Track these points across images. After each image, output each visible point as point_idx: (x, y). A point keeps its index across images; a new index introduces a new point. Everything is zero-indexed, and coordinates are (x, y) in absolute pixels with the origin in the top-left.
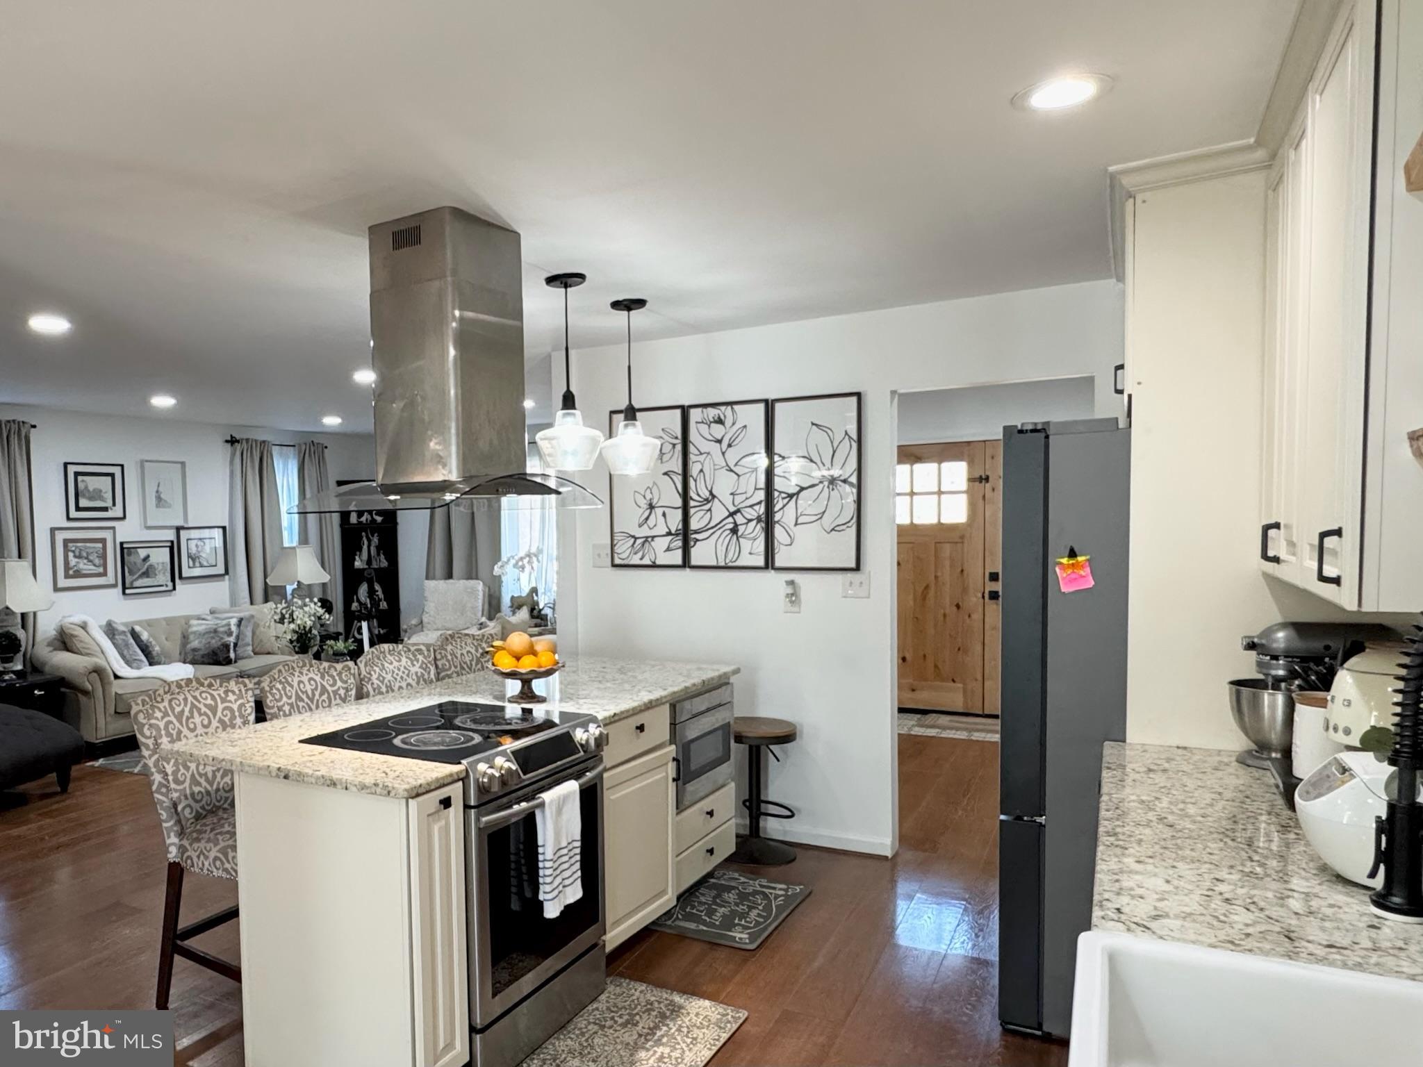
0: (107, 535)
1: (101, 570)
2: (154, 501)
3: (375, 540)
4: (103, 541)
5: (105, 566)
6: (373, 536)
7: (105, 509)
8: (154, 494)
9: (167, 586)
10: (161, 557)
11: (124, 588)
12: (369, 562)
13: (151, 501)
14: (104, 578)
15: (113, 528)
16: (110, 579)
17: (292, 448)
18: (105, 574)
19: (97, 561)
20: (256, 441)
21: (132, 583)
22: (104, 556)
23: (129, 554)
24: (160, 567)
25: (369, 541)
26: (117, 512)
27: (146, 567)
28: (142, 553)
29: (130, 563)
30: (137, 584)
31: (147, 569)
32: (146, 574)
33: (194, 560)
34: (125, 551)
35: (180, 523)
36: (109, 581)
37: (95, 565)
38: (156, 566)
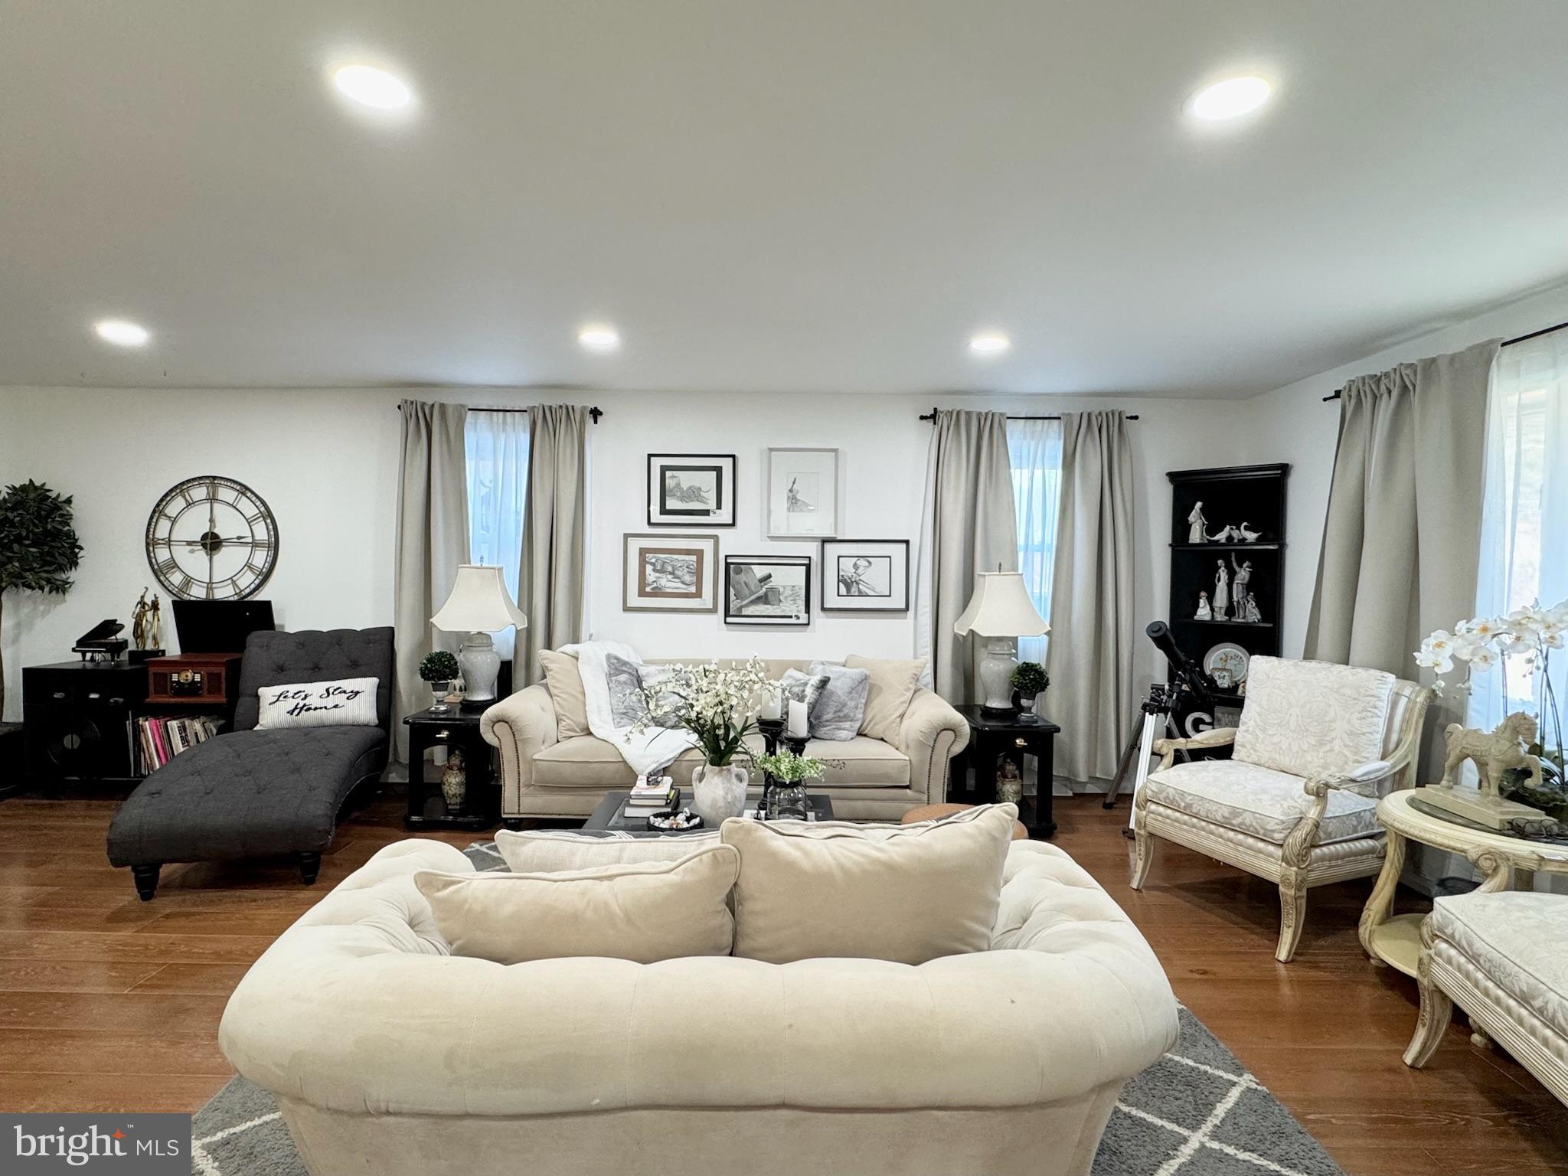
0: (707, 546)
1: (693, 589)
2: (785, 504)
3: (1243, 574)
4: (699, 554)
5: (699, 584)
6: (1241, 566)
7: (706, 513)
8: (785, 495)
9: (798, 617)
10: (789, 579)
11: (727, 614)
12: (1230, 610)
13: (780, 502)
14: (698, 600)
15: (716, 538)
16: (707, 600)
17: (1056, 422)
18: (698, 594)
19: (687, 578)
20: (968, 414)
21: (740, 609)
22: (698, 573)
23: (738, 572)
24: (788, 592)
25: (1232, 575)
26: (725, 516)
27: (764, 590)
28: (760, 572)
29: (739, 583)
30: (745, 612)
31: (766, 594)
32: (764, 599)
33: (848, 586)
34: (732, 568)
35: (829, 533)
36: (705, 604)
37: (683, 583)
38: (781, 590)
